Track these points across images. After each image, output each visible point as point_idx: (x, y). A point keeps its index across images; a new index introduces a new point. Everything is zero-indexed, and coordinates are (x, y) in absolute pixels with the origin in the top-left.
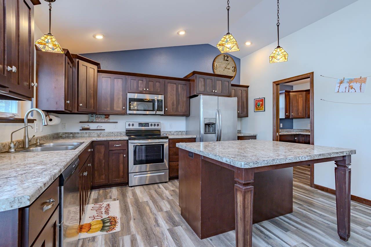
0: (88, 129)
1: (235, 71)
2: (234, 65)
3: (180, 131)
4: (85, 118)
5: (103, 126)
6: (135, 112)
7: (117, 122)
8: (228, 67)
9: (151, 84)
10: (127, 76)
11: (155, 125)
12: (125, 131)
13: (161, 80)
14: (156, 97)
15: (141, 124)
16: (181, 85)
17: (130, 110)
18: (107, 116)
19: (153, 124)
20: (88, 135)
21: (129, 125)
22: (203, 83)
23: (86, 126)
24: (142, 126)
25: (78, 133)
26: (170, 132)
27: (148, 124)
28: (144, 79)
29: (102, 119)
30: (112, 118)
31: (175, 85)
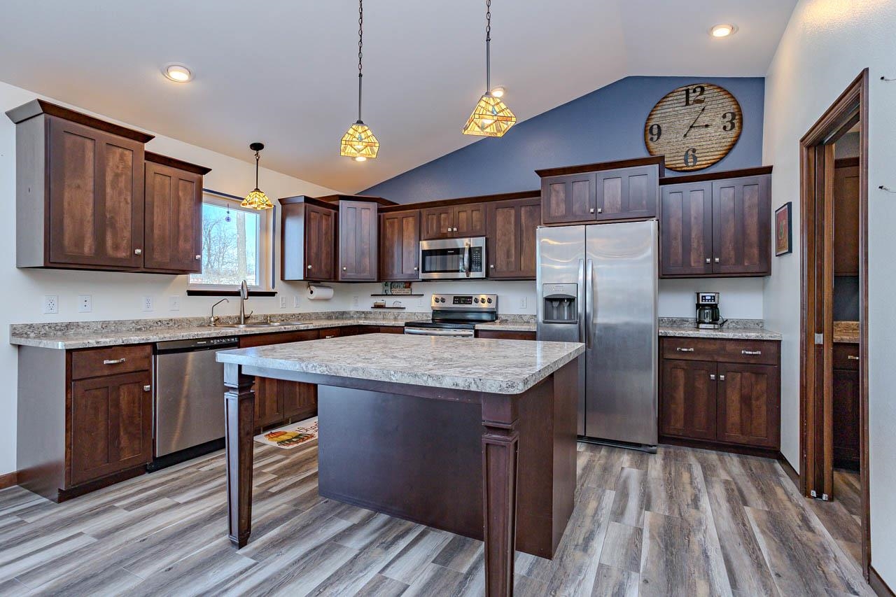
0: (383, 307)
1: (733, 126)
2: (731, 108)
4: (378, 288)
5: (403, 302)
6: (435, 276)
7: (421, 295)
8: (704, 119)
9: (463, 215)
10: (422, 209)
11: (483, 300)
12: (432, 312)
15: (458, 299)
16: (528, 208)
17: (424, 271)
18: (408, 284)
20: (381, 316)
21: (437, 300)
22: (562, 195)
23: (379, 301)
24: (460, 303)
25: (370, 313)
26: (520, 316)
27: (471, 297)
28: (450, 209)
29: (401, 289)
30: (416, 288)
31: (513, 212)
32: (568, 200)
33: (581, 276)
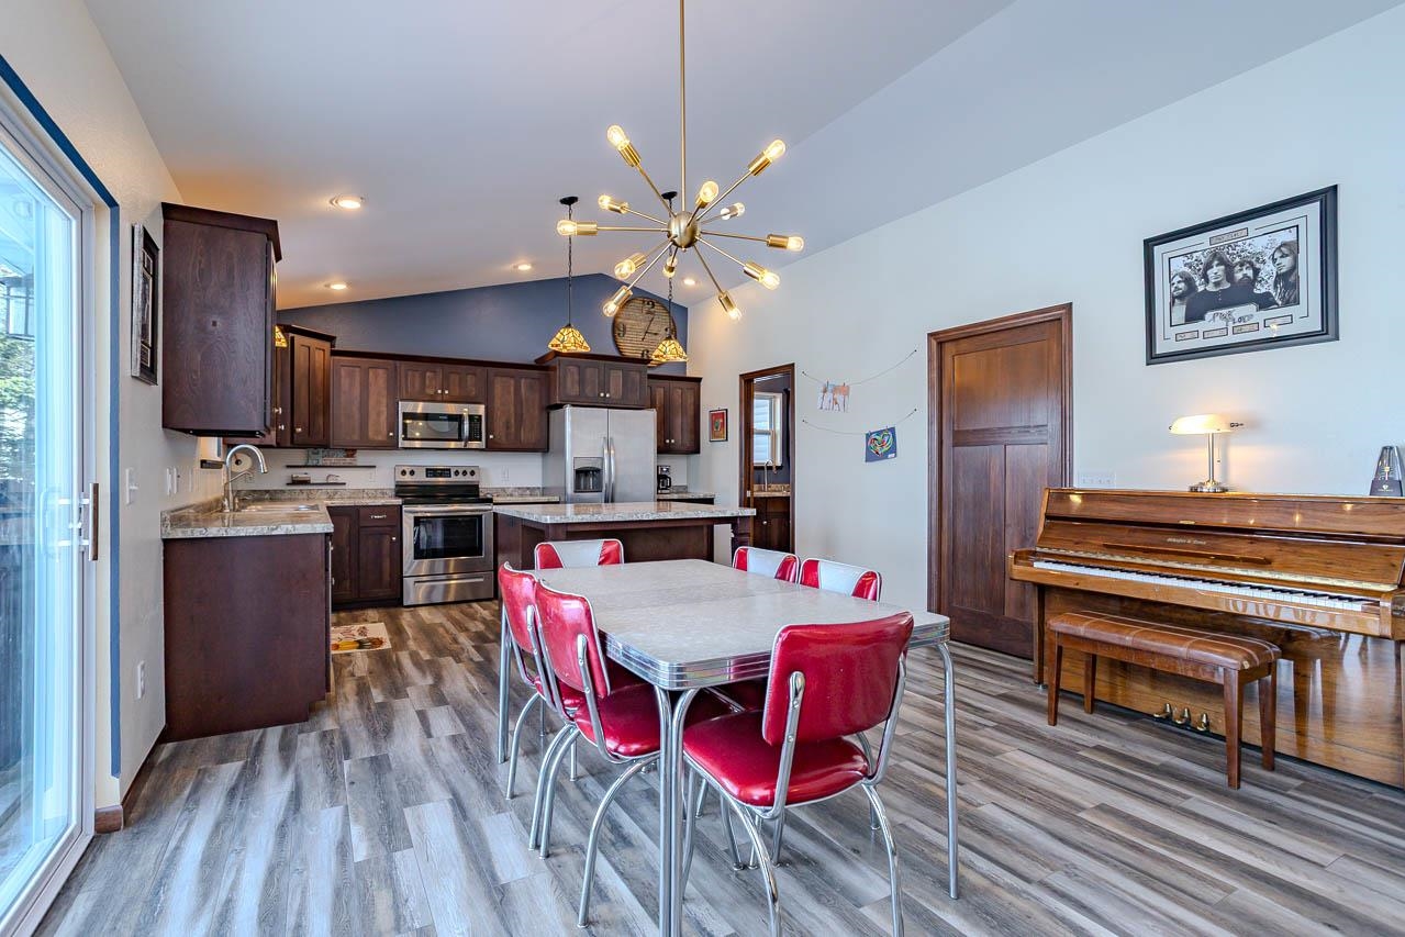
0: (306, 482)
2: (669, 323)
3: (528, 488)
4: (298, 456)
5: (342, 475)
6: (417, 444)
7: (374, 467)
8: (654, 328)
9: (454, 378)
10: (398, 363)
11: (465, 473)
12: (393, 487)
13: (479, 370)
14: (466, 410)
15: (431, 472)
16: (528, 381)
17: (405, 438)
18: (351, 452)
19: (461, 471)
20: (305, 496)
21: (404, 473)
22: (576, 377)
23: (300, 474)
24: (435, 476)
25: (283, 491)
26: (503, 489)
27: (449, 470)
28: (439, 368)
29: (340, 459)
30: (362, 458)
31: (512, 382)
32: (581, 382)
33: (606, 451)
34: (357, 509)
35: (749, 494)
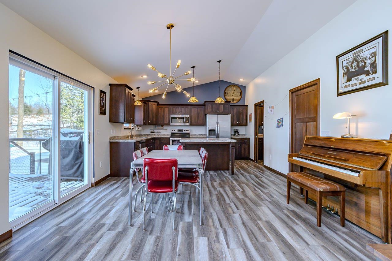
0: (154, 132)
1: (240, 95)
2: (240, 91)
4: (152, 127)
5: (161, 131)
6: (175, 124)
7: (167, 129)
8: (235, 93)
9: (183, 109)
10: (171, 106)
11: (186, 131)
12: (171, 134)
14: (185, 116)
15: (179, 130)
16: (200, 108)
17: (172, 123)
18: (162, 126)
21: (173, 130)
22: (211, 107)
23: (153, 131)
25: (149, 134)
26: (196, 135)
27: (183, 130)
28: (179, 107)
29: (160, 127)
30: (165, 127)
31: (196, 109)
32: (212, 108)
33: (217, 125)
34: (161, 138)
35: (257, 137)
